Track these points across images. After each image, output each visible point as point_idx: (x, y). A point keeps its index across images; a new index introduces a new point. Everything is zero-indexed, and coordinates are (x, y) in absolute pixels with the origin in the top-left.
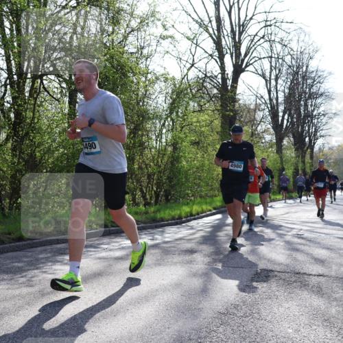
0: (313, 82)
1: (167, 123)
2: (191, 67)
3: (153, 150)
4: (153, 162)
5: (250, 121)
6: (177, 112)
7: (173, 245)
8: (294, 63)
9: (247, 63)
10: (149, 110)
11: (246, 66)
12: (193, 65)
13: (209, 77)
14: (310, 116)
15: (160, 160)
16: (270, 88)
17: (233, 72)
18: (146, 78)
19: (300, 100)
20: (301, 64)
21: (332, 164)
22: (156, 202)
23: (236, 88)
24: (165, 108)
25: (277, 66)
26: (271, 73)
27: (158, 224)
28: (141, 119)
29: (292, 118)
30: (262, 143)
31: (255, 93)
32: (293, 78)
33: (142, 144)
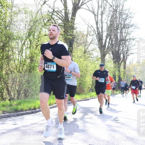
0: (127, 17)
1: (26, 43)
2: (44, 4)
3: (16, 61)
4: (17, 70)
5: (84, 43)
6: (34, 35)
7: (29, 128)
8: (114, 3)
9: (82, 3)
10: (13, 33)
11: (82, 5)
12: (45, 3)
13: (56, 12)
14: (124, 40)
15: (21, 68)
16: (97, 20)
17: (73, 8)
18: (12, 10)
19: (117, 29)
20: (119, 4)
21: (138, 72)
22: (18, 98)
23: (74, 19)
24: (25, 32)
25: (103, 5)
26: (98, 10)
27: (19, 113)
28: (8, 39)
29: (112, 41)
30: (92, 57)
31: (88, 24)
32: (113, 14)
33: (8, 57)
